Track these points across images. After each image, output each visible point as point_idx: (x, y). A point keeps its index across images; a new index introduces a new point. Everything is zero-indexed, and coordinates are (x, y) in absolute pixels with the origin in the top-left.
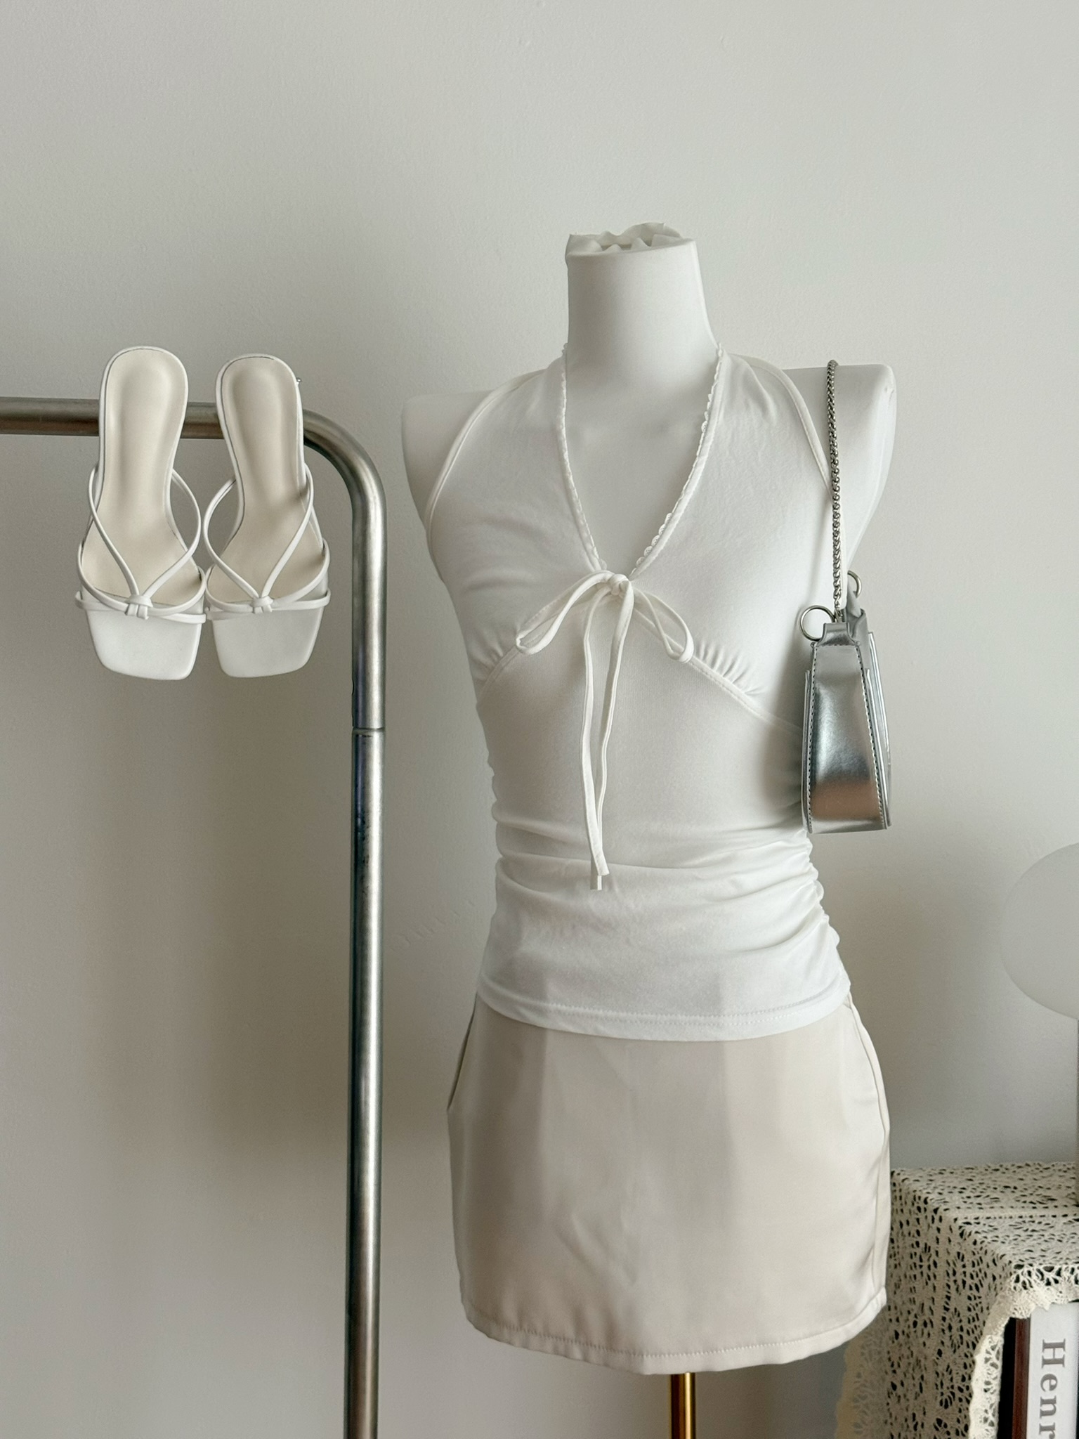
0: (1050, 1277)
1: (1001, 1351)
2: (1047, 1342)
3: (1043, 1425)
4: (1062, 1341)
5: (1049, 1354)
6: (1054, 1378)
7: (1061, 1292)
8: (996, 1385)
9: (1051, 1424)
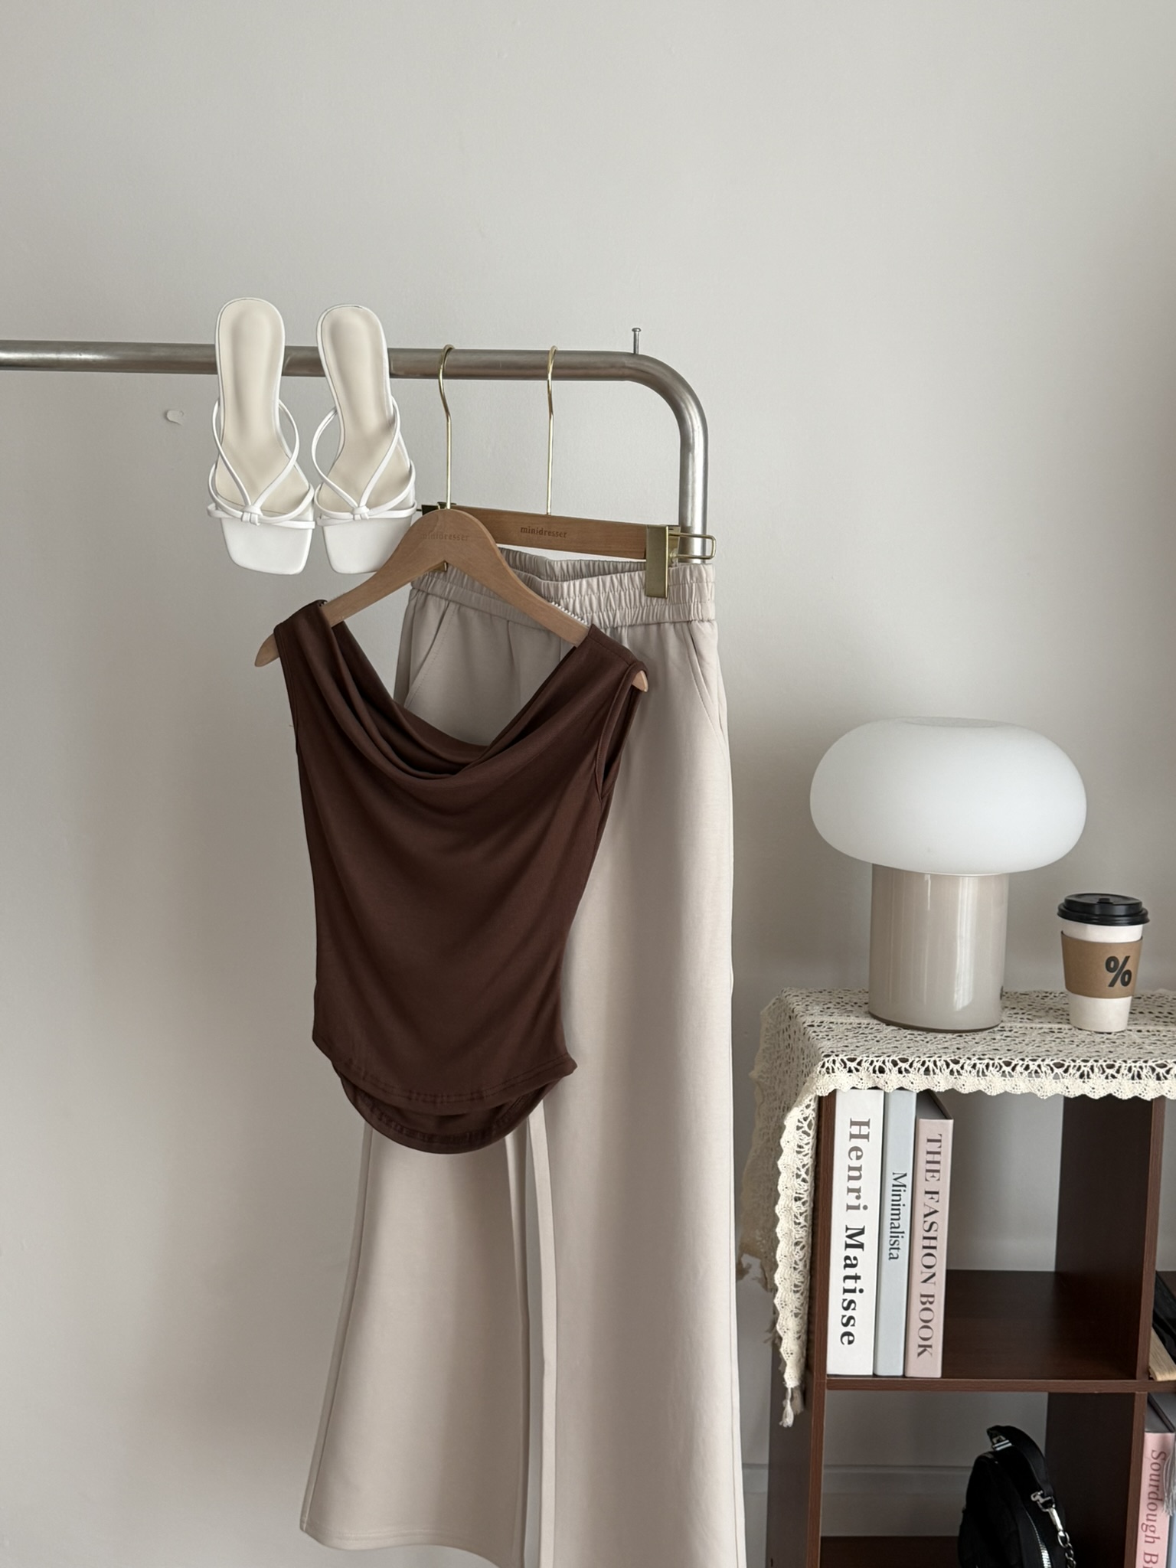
0: (852, 1065)
1: (813, 1122)
2: (853, 1120)
3: (850, 1187)
4: (867, 1120)
5: (855, 1130)
6: (861, 1150)
7: (861, 1079)
8: (808, 1150)
9: (858, 1187)
